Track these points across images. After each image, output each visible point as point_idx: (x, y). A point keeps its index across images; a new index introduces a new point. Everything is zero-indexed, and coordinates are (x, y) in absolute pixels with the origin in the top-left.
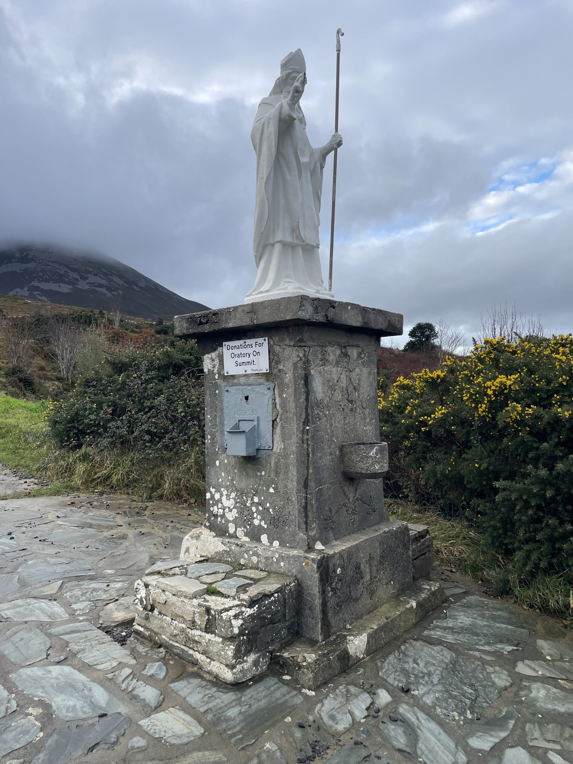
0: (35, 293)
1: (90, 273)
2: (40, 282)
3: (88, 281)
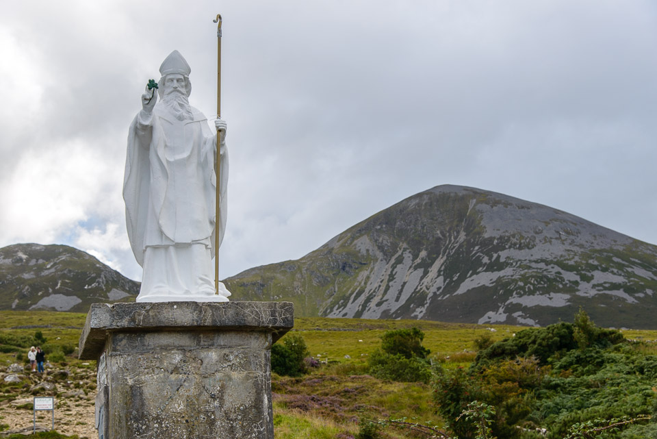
0: (515, 315)
1: (595, 268)
2: (521, 296)
3: (594, 282)
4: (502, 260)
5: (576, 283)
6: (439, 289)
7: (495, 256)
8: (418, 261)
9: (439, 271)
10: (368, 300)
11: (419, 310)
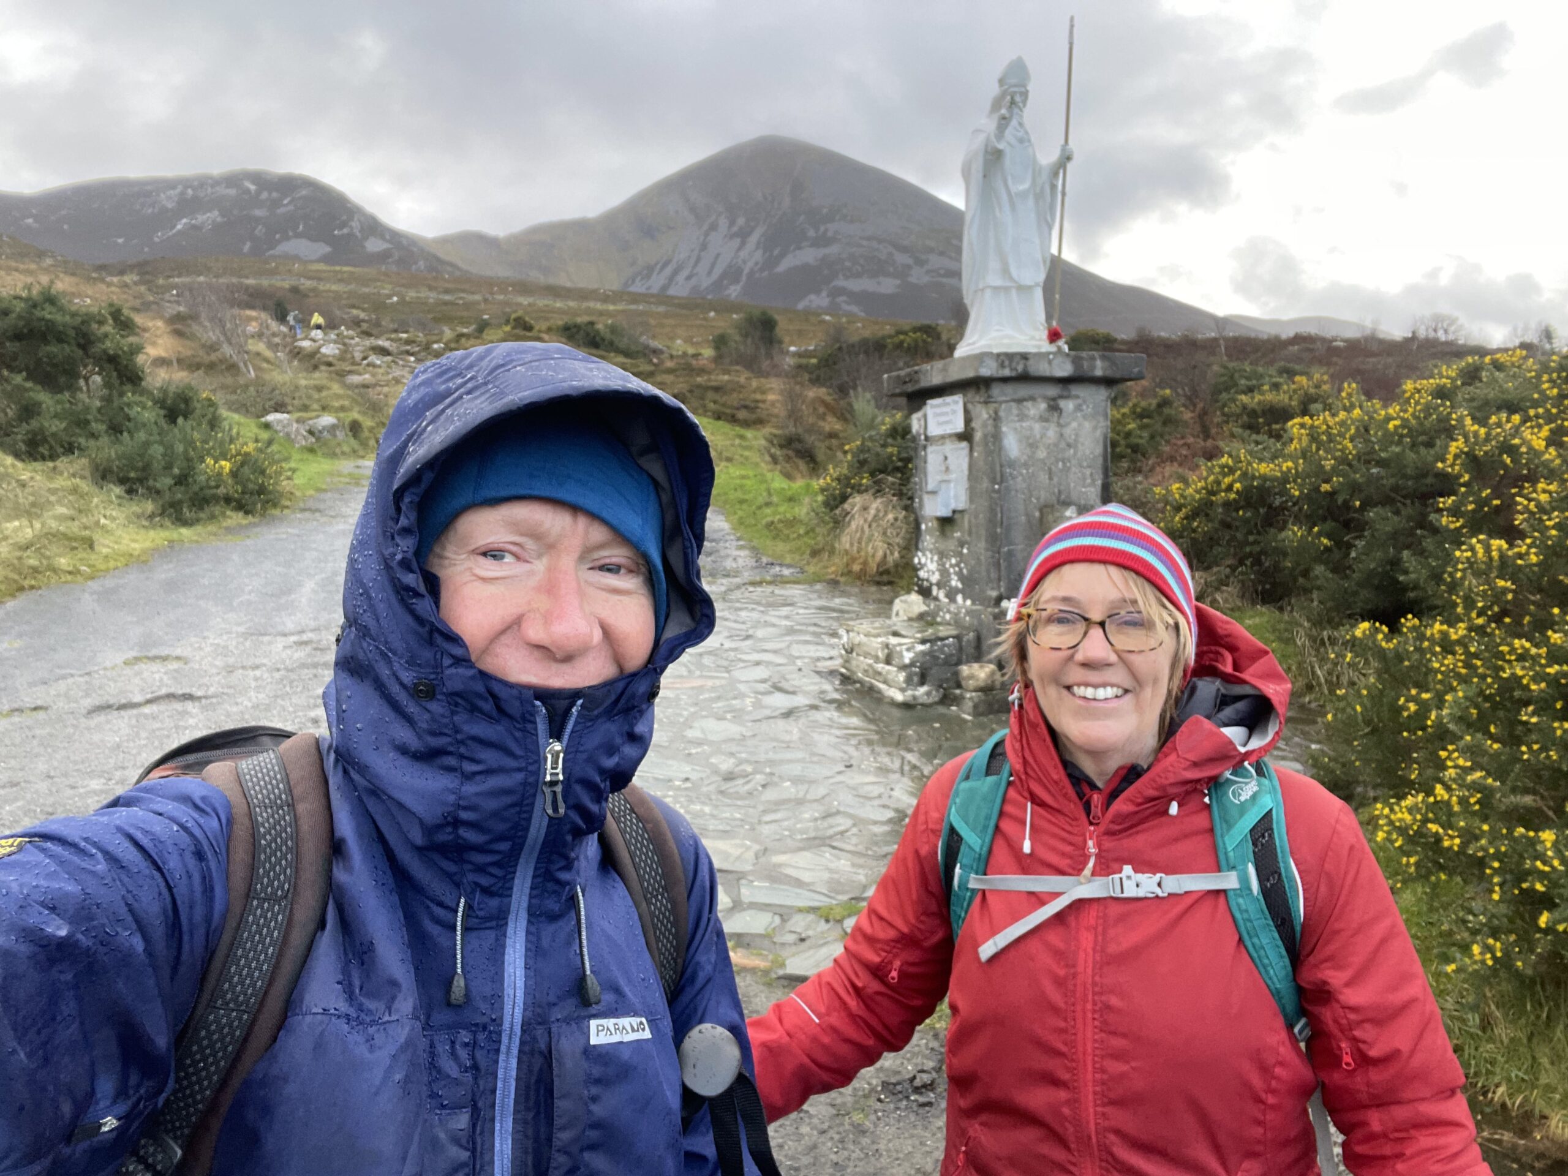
0: (839, 300)
1: (931, 250)
2: (847, 278)
3: (927, 267)
4: (830, 234)
5: (909, 267)
6: (757, 264)
7: (822, 228)
8: (735, 229)
9: (758, 243)
10: (676, 272)
11: (732, 288)
